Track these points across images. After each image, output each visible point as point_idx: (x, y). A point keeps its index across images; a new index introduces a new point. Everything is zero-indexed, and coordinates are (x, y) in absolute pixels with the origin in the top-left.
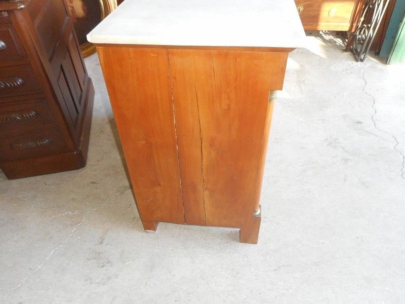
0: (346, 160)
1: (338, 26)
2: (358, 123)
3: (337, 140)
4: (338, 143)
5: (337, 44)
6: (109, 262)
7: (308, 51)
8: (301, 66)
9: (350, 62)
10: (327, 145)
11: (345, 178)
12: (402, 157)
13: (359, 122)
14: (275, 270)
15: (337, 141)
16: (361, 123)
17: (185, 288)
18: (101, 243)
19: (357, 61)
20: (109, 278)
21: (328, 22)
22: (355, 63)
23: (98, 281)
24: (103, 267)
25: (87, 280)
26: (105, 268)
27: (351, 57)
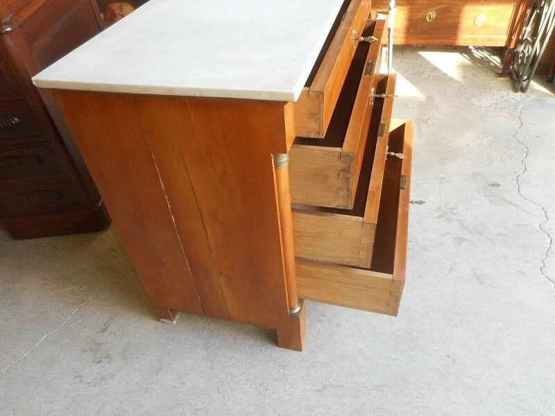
0: (460, 241)
1: (489, 39)
2: (493, 185)
3: (454, 209)
4: (455, 214)
5: (492, 64)
6: (107, 357)
7: (444, 74)
8: (428, 97)
9: (505, 93)
10: (438, 217)
11: (452, 268)
12: (549, 241)
13: (495, 185)
14: (318, 391)
15: (454, 212)
16: (498, 185)
17: (193, 402)
18: (104, 331)
19: (515, 90)
20: (103, 379)
21: (473, 34)
22: (512, 94)
23: (89, 380)
24: (99, 363)
25: (76, 378)
26: (101, 364)
27: (509, 84)
